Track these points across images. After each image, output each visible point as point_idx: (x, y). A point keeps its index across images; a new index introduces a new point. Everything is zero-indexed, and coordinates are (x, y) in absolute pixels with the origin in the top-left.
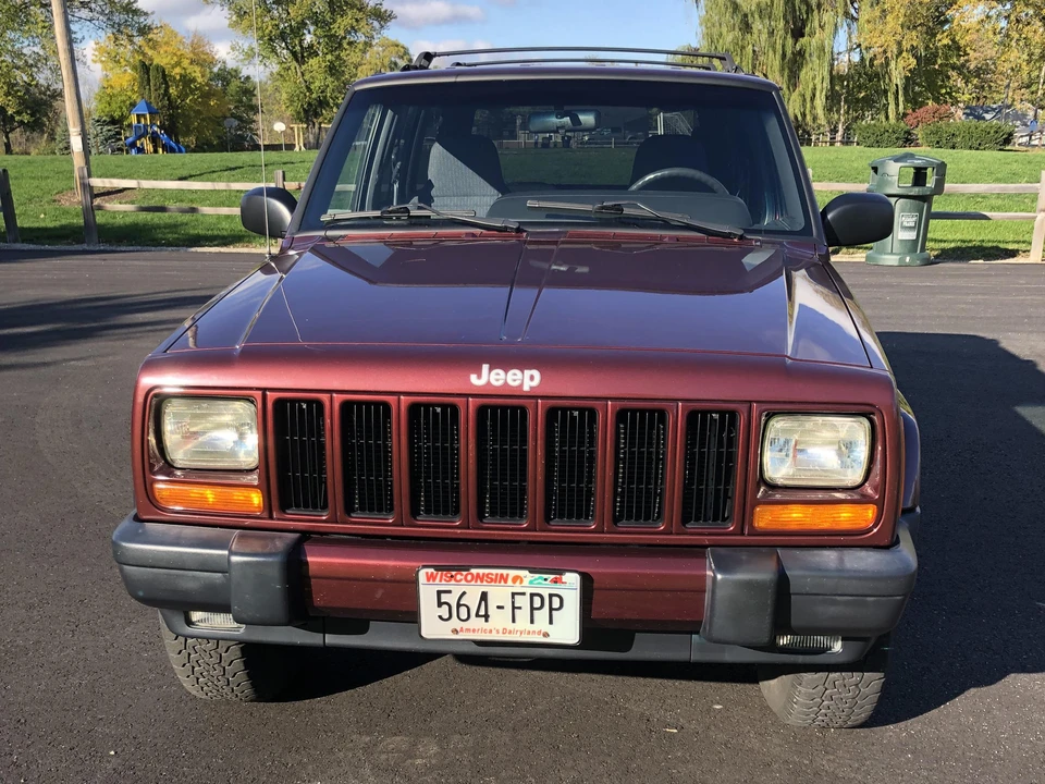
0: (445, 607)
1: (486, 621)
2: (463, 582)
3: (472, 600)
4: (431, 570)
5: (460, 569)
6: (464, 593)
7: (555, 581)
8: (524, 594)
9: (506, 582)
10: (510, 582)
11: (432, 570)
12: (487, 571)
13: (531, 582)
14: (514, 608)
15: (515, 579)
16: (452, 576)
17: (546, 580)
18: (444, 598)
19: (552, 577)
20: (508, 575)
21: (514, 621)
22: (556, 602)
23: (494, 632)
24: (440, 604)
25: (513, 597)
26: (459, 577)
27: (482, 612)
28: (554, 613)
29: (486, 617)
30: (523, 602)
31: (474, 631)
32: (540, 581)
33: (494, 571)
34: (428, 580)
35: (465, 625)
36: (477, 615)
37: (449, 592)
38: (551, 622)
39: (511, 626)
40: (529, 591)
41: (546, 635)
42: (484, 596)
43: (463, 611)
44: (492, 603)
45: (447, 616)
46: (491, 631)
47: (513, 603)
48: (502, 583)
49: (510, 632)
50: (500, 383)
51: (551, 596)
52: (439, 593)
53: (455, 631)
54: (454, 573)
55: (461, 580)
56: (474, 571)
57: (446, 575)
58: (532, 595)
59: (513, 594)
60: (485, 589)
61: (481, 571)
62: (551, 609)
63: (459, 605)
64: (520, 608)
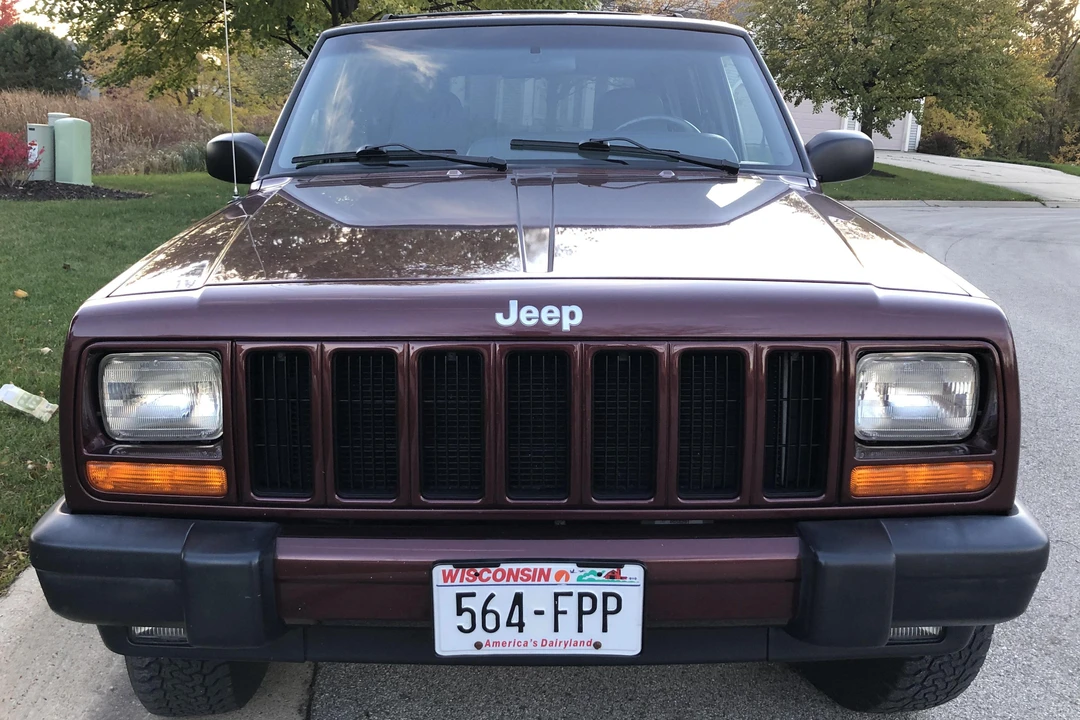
0: (467, 616)
1: (521, 630)
2: (491, 581)
3: (502, 605)
4: (448, 568)
5: (487, 564)
6: (492, 596)
7: (612, 576)
8: (570, 594)
9: (547, 579)
10: (552, 580)
11: (450, 567)
12: (522, 566)
13: (580, 579)
14: (557, 612)
15: (559, 575)
16: (477, 574)
17: (600, 575)
18: (466, 603)
19: (607, 571)
20: (549, 570)
21: (556, 630)
22: (612, 604)
23: (530, 645)
24: (460, 611)
25: (556, 599)
26: (485, 575)
27: (515, 620)
28: (609, 617)
29: (521, 626)
30: (569, 605)
31: (504, 644)
32: (592, 576)
33: (532, 566)
34: (446, 580)
35: (493, 637)
36: (509, 624)
37: (473, 595)
38: (605, 629)
39: (552, 636)
40: (576, 590)
41: (597, 646)
42: (518, 599)
43: (490, 618)
44: (529, 606)
45: (467, 627)
46: (526, 644)
47: (556, 606)
48: (543, 581)
49: (551, 644)
50: (534, 322)
51: (606, 596)
52: (459, 597)
53: (478, 646)
54: (479, 570)
55: (488, 579)
56: (505, 567)
57: (468, 574)
58: (581, 596)
59: (557, 595)
60: (519, 590)
61: (515, 567)
62: (606, 613)
63: (485, 612)
64: (565, 612)
